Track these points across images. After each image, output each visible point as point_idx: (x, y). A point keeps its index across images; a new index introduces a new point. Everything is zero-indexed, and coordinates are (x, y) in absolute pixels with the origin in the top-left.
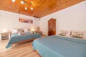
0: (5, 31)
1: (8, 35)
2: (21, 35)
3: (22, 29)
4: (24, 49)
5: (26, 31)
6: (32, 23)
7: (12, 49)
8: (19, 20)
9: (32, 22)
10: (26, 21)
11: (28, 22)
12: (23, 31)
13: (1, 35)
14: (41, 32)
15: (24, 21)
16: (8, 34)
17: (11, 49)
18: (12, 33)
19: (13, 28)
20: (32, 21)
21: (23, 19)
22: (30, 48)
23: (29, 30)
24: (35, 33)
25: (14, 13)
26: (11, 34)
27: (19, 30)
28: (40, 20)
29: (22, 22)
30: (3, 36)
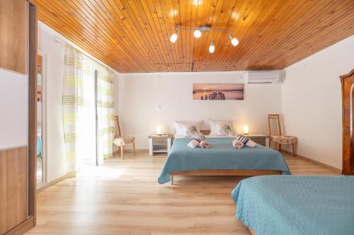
0: (159, 130)
1: (166, 142)
2: (198, 146)
3: (202, 123)
4: (205, 205)
5: (216, 131)
6: (242, 99)
7: (171, 191)
8: (194, 92)
9: (239, 93)
10: (217, 95)
11: (223, 98)
12: (208, 132)
13: (151, 140)
14: (294, 143)
15: (208, 94)
16: (166, 138)
17: (169, 188)
18: (176, 137)
19: (177, 122)
20: (242, 90)
21: (205, 89)
22: (227, 209)
23: (228, 128)
24: (251, 143)
25: (180, 73)
26: (172, 140)
27: (194, 129)
28: (282, 79)
29: (202, 98)
30: (155, 144)
